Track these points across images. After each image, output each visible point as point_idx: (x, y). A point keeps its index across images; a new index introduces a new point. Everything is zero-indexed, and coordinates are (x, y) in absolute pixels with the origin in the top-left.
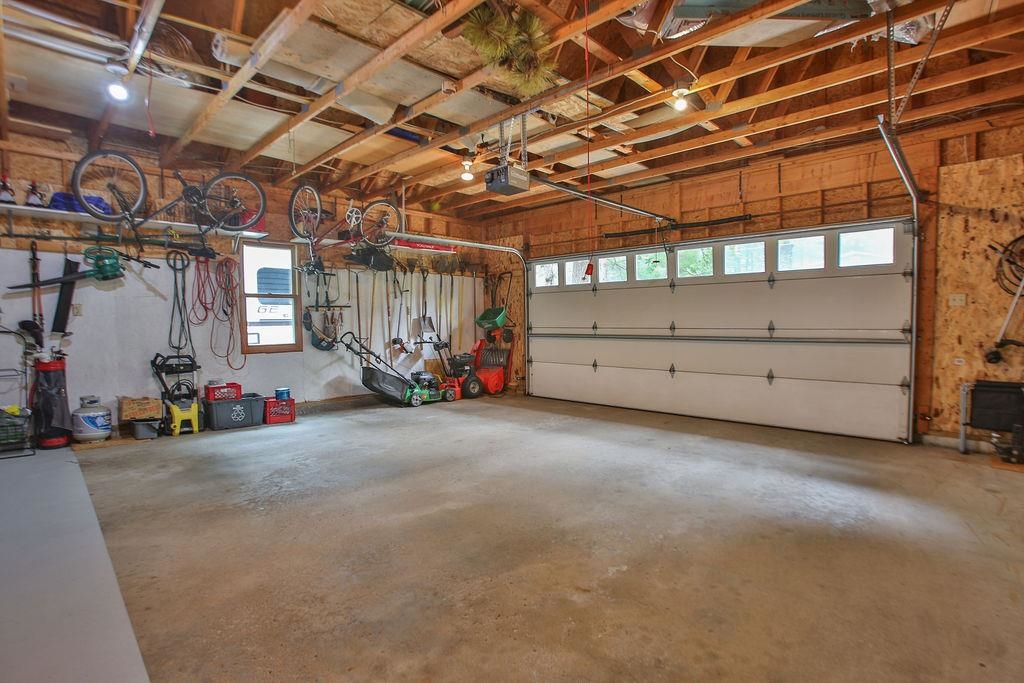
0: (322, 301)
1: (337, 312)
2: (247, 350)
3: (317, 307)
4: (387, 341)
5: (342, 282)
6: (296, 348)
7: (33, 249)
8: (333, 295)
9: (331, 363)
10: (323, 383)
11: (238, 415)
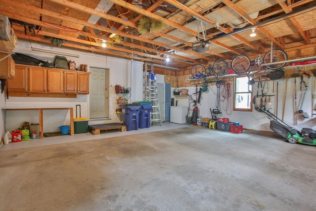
0: (260, 93)
1: (268, 98)
2: (235, 109)
3: (257, 96)
4: (295, 111)
5: (270, 86)
6: (250, 110)
7: (197, 86)
8: (265, 91)
9: (264, 117)
10: (260, 124)
11: (223, 127)
